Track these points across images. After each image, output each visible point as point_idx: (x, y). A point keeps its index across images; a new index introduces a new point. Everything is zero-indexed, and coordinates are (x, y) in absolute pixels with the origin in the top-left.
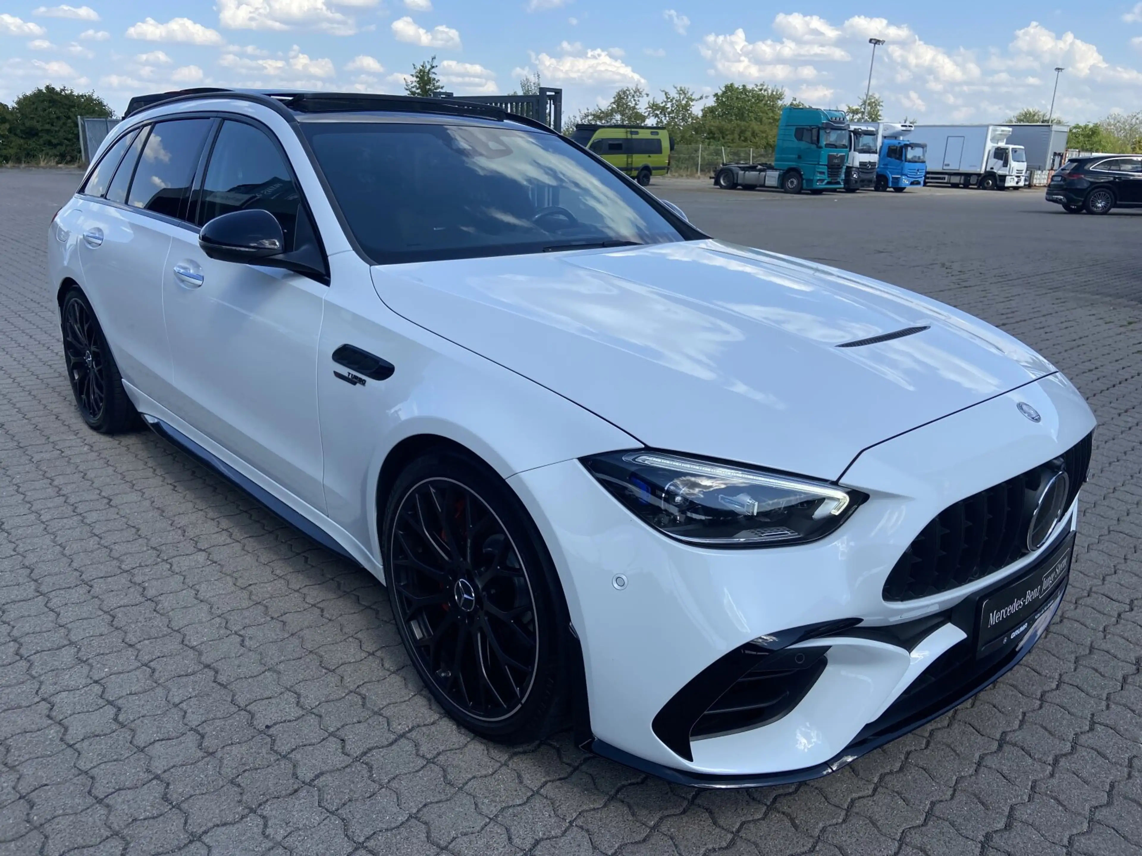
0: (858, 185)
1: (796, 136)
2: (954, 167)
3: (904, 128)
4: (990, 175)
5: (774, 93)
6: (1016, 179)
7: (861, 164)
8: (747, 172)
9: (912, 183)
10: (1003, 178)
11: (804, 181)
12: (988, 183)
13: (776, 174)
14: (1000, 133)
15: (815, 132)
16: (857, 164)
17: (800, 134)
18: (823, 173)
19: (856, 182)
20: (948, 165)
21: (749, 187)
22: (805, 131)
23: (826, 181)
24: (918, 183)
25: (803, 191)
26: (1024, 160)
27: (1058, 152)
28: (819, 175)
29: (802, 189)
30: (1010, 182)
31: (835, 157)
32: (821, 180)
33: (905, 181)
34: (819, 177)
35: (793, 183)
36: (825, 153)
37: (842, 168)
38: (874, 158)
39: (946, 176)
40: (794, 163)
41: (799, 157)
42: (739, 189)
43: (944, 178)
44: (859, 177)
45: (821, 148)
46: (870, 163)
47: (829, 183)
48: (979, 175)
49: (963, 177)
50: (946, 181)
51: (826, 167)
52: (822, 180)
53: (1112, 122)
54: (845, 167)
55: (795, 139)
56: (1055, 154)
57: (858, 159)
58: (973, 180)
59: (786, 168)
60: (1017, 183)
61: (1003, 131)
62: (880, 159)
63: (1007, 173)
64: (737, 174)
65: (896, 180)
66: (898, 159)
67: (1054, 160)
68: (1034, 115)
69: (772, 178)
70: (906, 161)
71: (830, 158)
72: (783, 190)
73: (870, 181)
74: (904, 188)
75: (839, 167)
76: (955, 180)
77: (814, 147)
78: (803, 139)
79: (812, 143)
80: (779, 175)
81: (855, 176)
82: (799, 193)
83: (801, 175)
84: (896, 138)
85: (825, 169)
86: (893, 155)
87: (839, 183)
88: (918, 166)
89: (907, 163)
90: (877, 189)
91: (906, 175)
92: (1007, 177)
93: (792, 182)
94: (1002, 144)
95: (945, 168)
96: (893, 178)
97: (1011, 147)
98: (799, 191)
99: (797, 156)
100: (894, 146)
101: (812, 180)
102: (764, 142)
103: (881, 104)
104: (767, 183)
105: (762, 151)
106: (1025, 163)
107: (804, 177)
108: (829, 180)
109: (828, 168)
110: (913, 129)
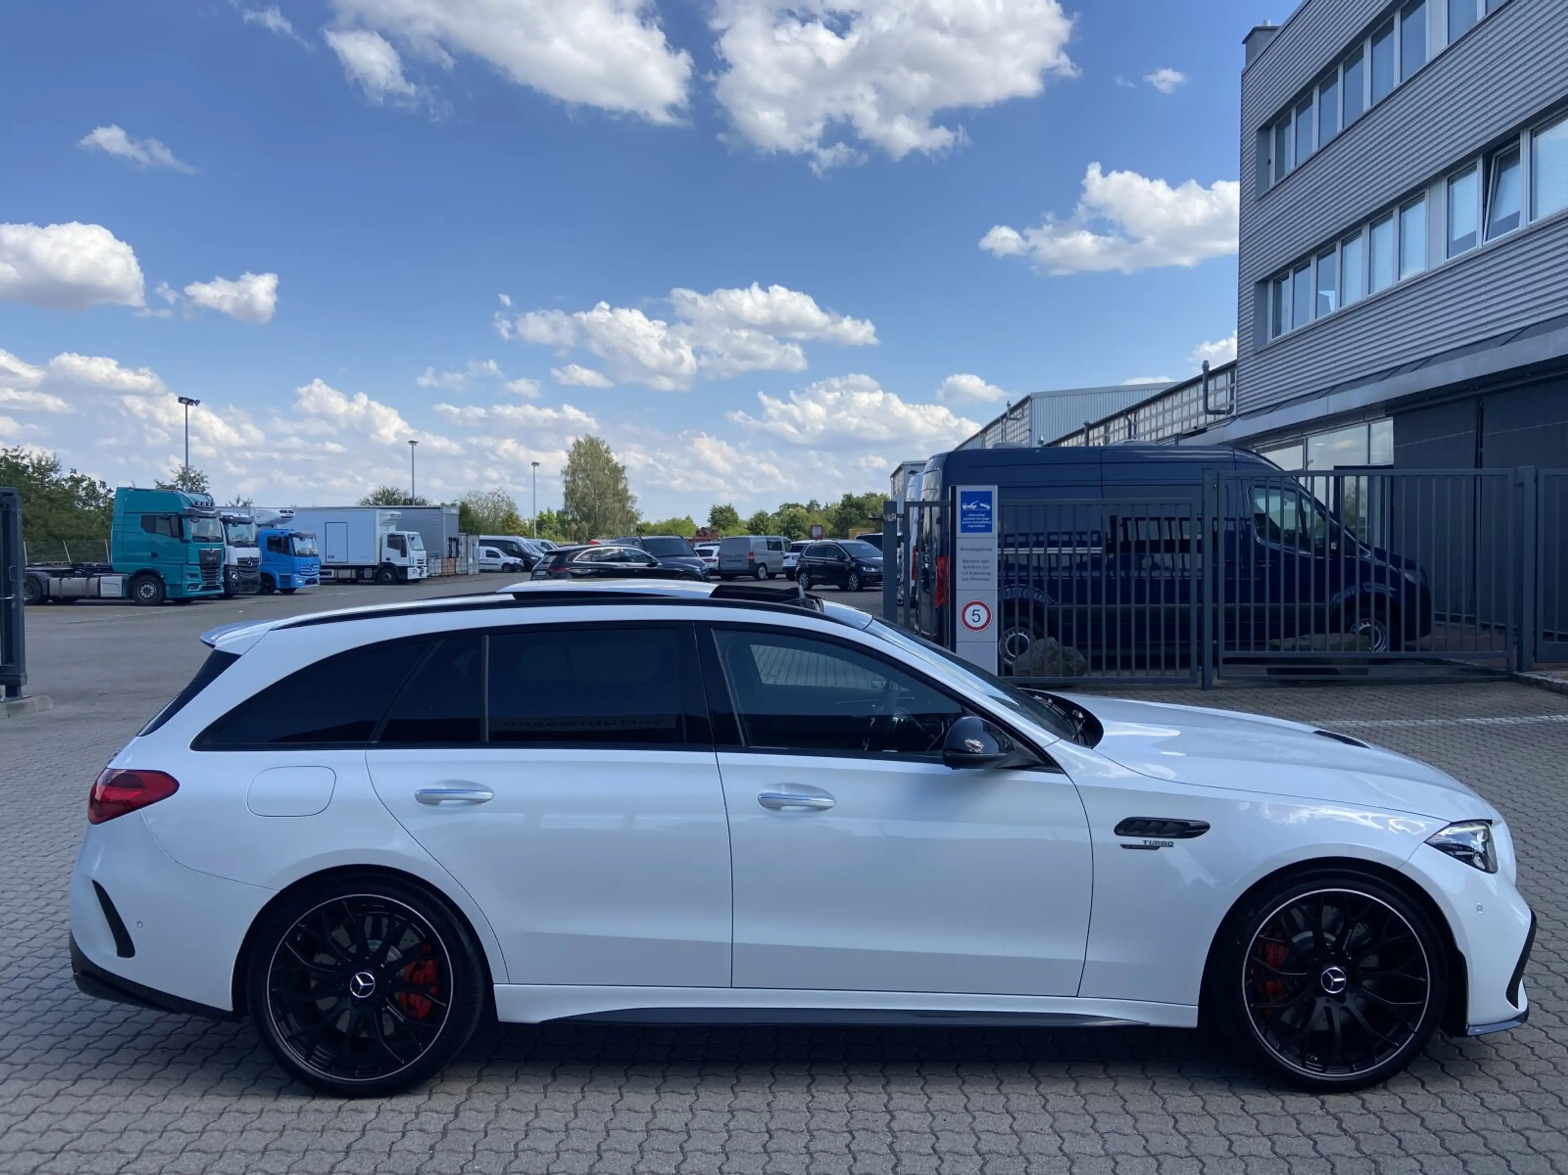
0: (241, 587)
1: (143, 526)
2: (340, 558)
3: (284, 515)
4: (388, 566)
5: (43, 463)
6: (419, 571)
7: (241, 561)
8: (65, 579)
9: (308, 582)
10: (404, 570)
11: (167, 588)
12: (387, 577)
13: (118, 579)
14: (389, 517)
15: (175, 521)
16: (234, 562)
17: (149, 523)
18: (195, 575)
19: (237, 584)
20: (333, 557)
21: (69, 600)
22: (158, 520)
23: (200, 586)
24: (315, 582)
25: (166, 601)
26: (422, 547)
27: (453, 537)
28: (189, 578)
29: (164, 597)
30: (412, 575)
31: (209, 554)
32: (193, 584)
33: (299, 580)
34: (190, 581)
35: (149, 590)
36: (194, 549)
37: (218, 567)
38: (254, 552)
39: (333, 571)
40: (149, 564)
41: (154, 555)
42: (50, 604)
43: (330, 573)
44: (240, 577)
45: (187, 542)
46: (251, 559)
47: (204, 589)
48: (373, 567)
49: (354, 571)
50: (333, 576)
51: (199, 567)
52: (195, 586)
53: (473, 499)
54: (222, 566)
55: (143, 531)
56: (450, 539)
57: (235, 555)
58: (368, 574)
59: (134, 571)
60: (420, 574)
61: (392, 515)
62: (263, 553)
63: (408, 564)
64: (48, 582)
65: (287, 579)
66: (284, 552)
67: (450, 546)
68: (393, 494)
69: (112, 585)
70: (295, 555)
71: (203, 555)
72: (133, 601)
73: (254, 582)
74: (295, 589)
75: (215, 566)
76: (345, 574)
77: (177, 541)
78: (157, 531)
79: (173, 536)
80: (124, 582)
81: (234, 576)
82: (161, 603)
83: (161, 580)
84: (273, 526)
85: (197, 570)
86: (274, 548)
87: (217, 588)
88: (310, 560)
89: (297, 558)
90: (261, 593)
91: (299, 573)
92: (409, 569)
93: (147, 591)
94: (392, 530)
95: (328, 560)
96: (280, 576)
97: (406, 533)
98: (160, 601)
99: (150, 554)
100: (275, 537)
101: (180, 586)
102: (43, 531)
103: (205, 479)
104: (104, 593)
105: (42, 545)
106: (425, 552)
107: (165, 582)
108: (204, 584)
109: (202, 569)
110: (294, 515)
